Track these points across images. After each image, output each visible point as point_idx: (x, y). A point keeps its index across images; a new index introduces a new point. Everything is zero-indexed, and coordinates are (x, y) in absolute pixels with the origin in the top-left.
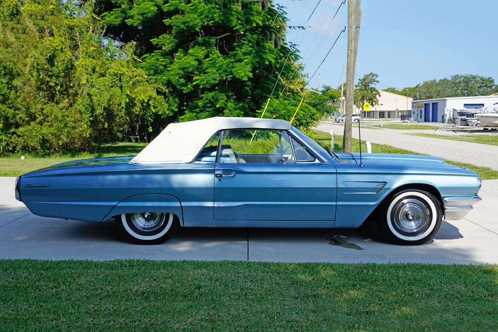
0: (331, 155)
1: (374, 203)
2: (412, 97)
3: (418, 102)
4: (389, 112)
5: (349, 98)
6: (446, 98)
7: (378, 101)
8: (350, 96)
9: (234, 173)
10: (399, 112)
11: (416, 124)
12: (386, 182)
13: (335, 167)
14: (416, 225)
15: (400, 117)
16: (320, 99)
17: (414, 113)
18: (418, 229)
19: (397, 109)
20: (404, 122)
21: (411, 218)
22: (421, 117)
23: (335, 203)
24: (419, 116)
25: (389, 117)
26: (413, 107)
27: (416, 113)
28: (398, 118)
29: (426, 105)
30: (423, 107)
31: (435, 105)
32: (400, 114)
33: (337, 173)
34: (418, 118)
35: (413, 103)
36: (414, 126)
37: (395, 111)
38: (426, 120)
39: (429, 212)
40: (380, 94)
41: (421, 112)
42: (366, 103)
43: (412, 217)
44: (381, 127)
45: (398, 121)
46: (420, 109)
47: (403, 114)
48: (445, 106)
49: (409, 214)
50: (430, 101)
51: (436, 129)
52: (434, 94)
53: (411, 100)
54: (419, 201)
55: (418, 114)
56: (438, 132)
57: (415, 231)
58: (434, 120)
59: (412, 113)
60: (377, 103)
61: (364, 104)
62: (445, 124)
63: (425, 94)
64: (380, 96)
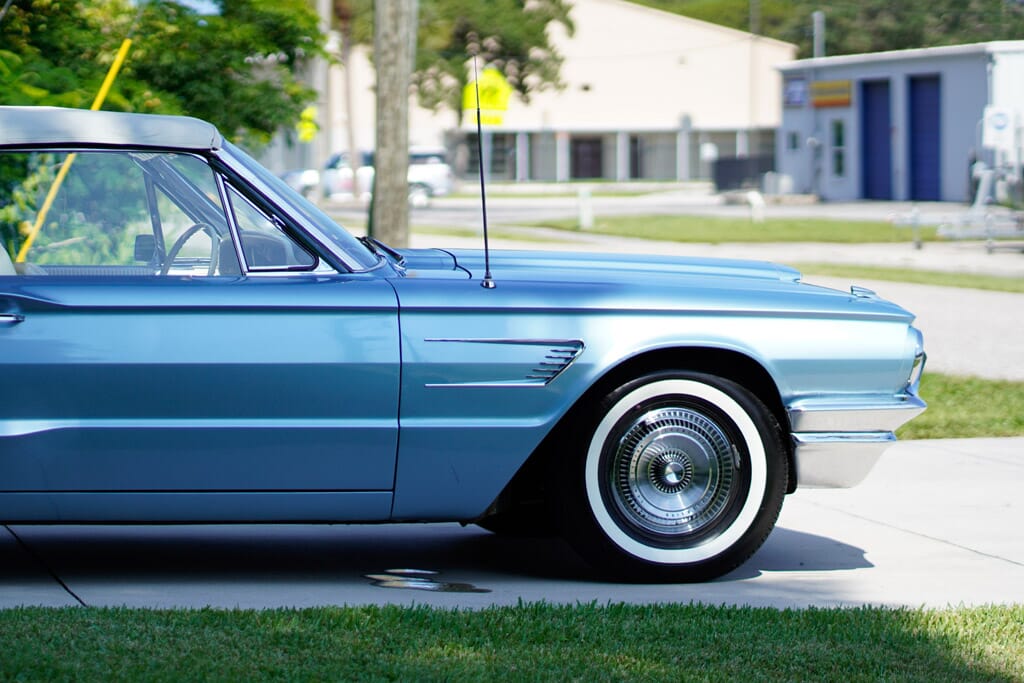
0: (373, 251)
1: (536, 422)
2: (783, 38)
3: (817, 71)
4: (636, 141)
5: (395, 40)
6: (994, 46)
7: (558, 61)
8: (396, 28)
9: (15, 311)
10: (696, 137)
11: (805, 210)
12: (580, 344)
13: (395, 289)
14: (694, 506)
15: (706, 171)
16: (208, 46)
17: (794, 141)
18: (702, 523)
19: (686, 120)
20: (731, 202)
21: (672, 479)
22: (839, 169)
23: (392, 423)
24: (827, 162)
25: (636, 171)
26: (789, 104)
27: (809, 141)
28: (695, 176)
29: (873, 93)
30: (845, 104)
31: (925, 89)
32: (709, 152)
33: (399, 311)
34: (818, 172)
35: (789, 77)
36: (790, 224)
37: (672, 135)
38: (874, 188)
39: (738, 458)
40: (573, 15)
41: (839, 140)
42: (483, 75)
43: (678, 474)
44: (576, 228)
45: (698, 196)
46: (829, 117)
47: (727, 153)
48: (982, 95)
49: (666, 464)
50: (897, 64)
51: (924, 237)
52: (931, 19)
53: (780, 55)
54: (701, 417)
55: (818, 151)
56: (932, 257)
57: (690, 528)
58: (925, 187)
59: (782, 143)
60: (549, 73)
61: (463, 81)
62: (979, 211)
63: (872, 14)
64: (570, 27)
